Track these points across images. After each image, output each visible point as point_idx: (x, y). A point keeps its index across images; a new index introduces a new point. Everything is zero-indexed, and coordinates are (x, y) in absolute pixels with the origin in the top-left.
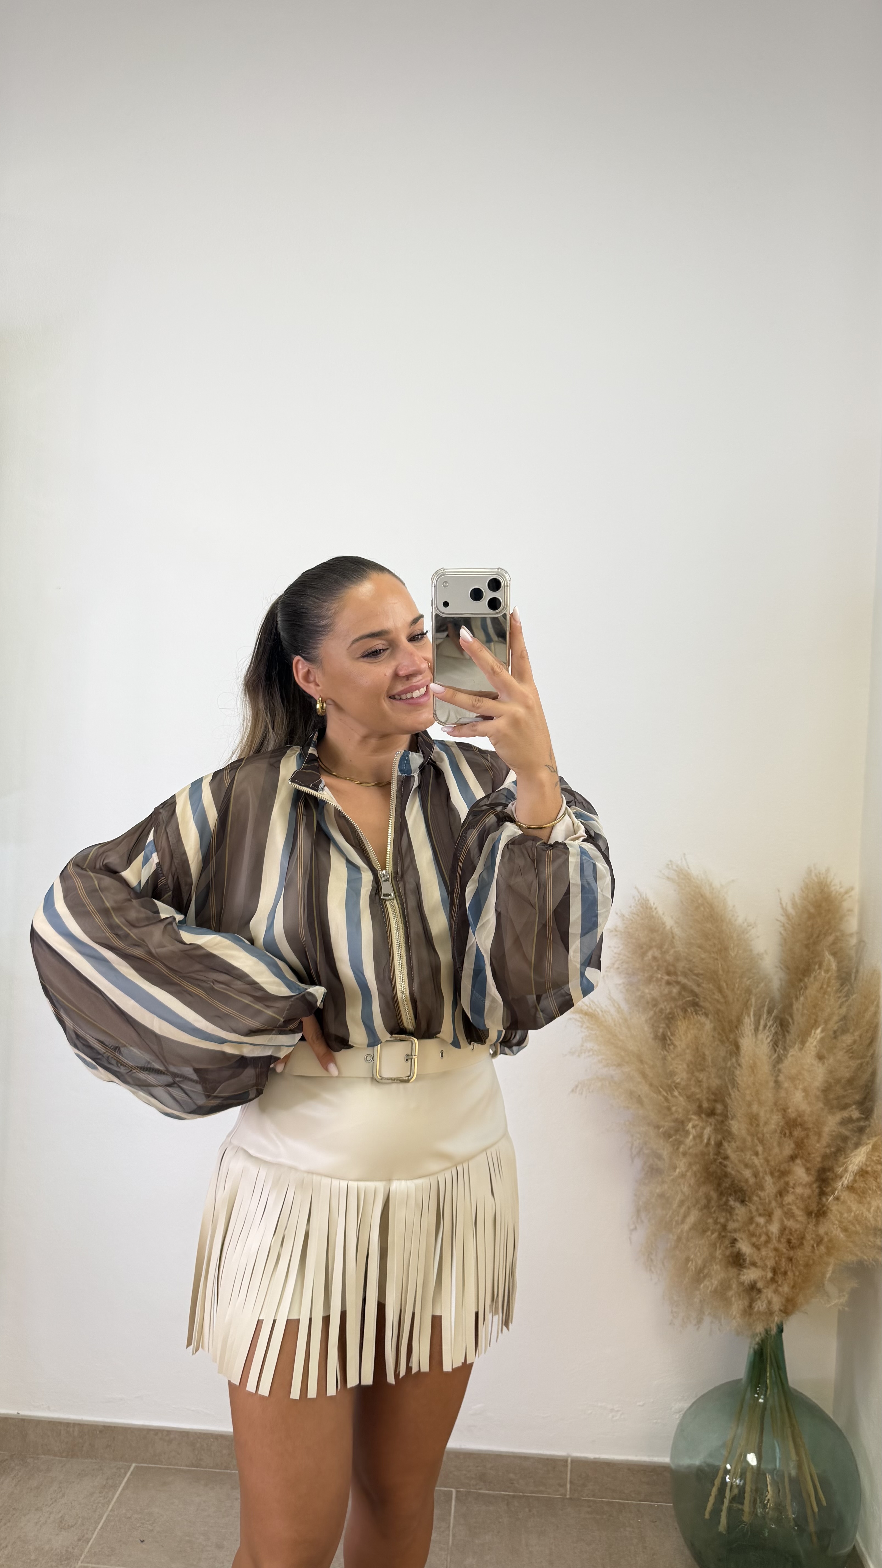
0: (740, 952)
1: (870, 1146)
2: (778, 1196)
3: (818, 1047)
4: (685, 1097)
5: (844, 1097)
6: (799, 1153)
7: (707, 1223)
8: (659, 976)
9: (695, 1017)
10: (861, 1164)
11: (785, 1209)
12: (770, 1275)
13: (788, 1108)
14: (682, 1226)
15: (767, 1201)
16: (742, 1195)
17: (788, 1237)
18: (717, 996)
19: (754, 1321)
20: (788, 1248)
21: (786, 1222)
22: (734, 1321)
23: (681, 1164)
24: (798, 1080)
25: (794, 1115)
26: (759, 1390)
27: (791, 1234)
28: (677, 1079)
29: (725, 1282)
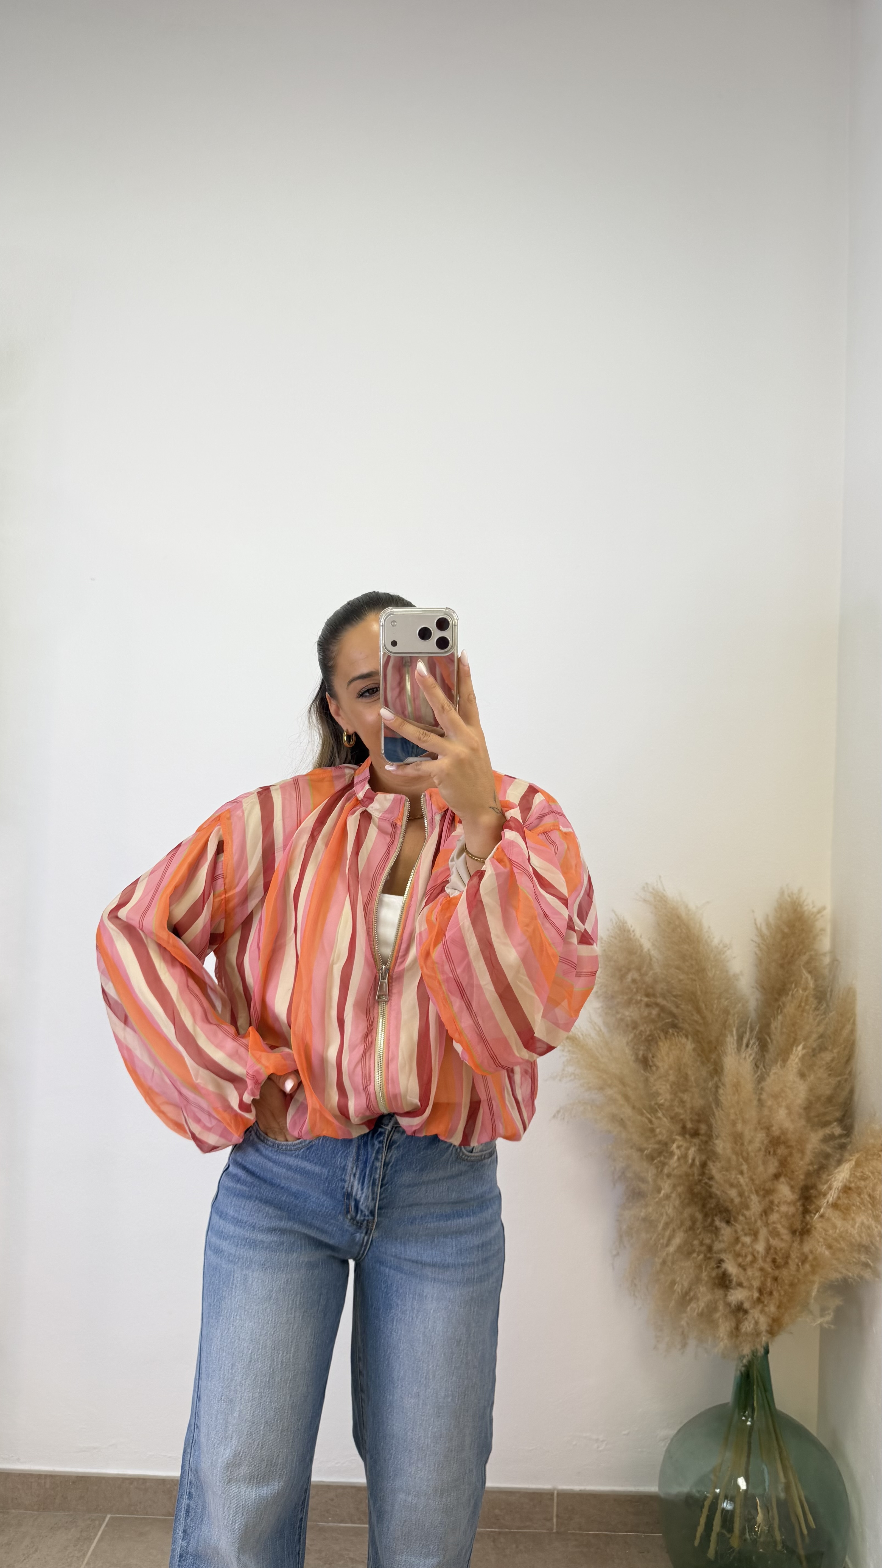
0: (718, 972)
1: (853, 1162)
2: (764, 1215)
3: (800, 1065)
4: (669, 1118)
5: (824, 1114)
6: (782, 1170)
7: (692, 1245)
8: (639, 998)
9: (677, 1037)
10: (845, 1180)
11: (771, 1228)
12: (756, 1295)
13: (772, 1126)
14: (668, 1249)
15: (753, 1218)
16: (727, 1214)
17: (774, 1256)
18: (697, 1017)
19: (741, 1343)
20: (774, 1268)
21: (772, 1241)
22: (722, 1342)
23: (666, 1186)
24: (781, 1099)
25: (777, 1133)
26: (746, 1412)
27: (776, 1253)
28: (661, 1100)
29: (711, 1303)
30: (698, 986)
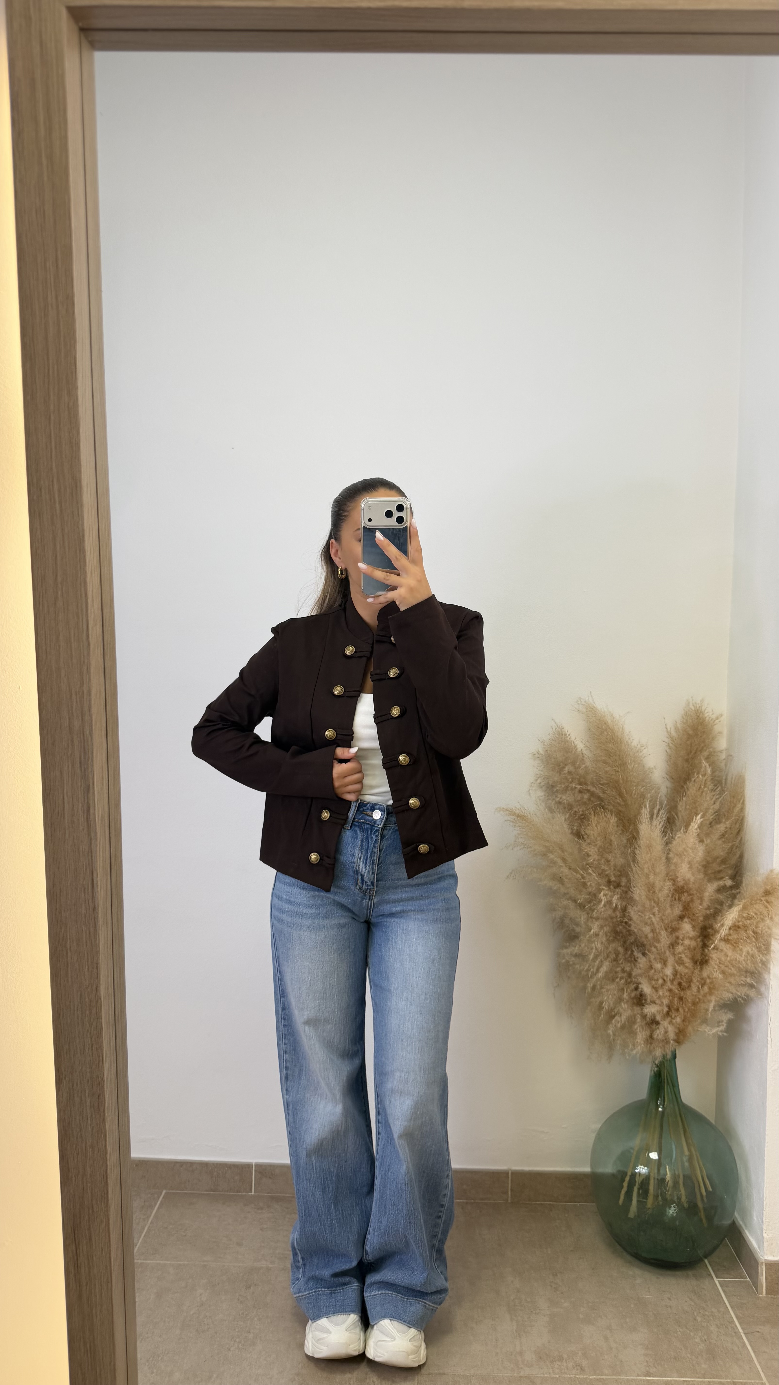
0: (636, 766)
1: (741, 906)
2: (671, 947)
3: (698, 830)
4: (597, 875)
5: (719, 872)
6: (686, 913)
7: (616, 972)
8: (574, 785)
9: (603, 814)
10: (734, 919)
11: (677, 958)
12: (666, 1009)
13: (678, 877)
14: (597, 976)
15: (663, 950)
16: (643, 948)
17: (679, 980)
18: (619, 800)
19: (654, 1048)
20: (679, 989)
21: (677, 967)
22: (639, 1047)
23: (595, 927)
24: (684, 856)
25: (681, 883)
26: (659, 1102)
27: (681, 978)
28: (591, 860)
29: (631, 1017)
30: (621, 776)
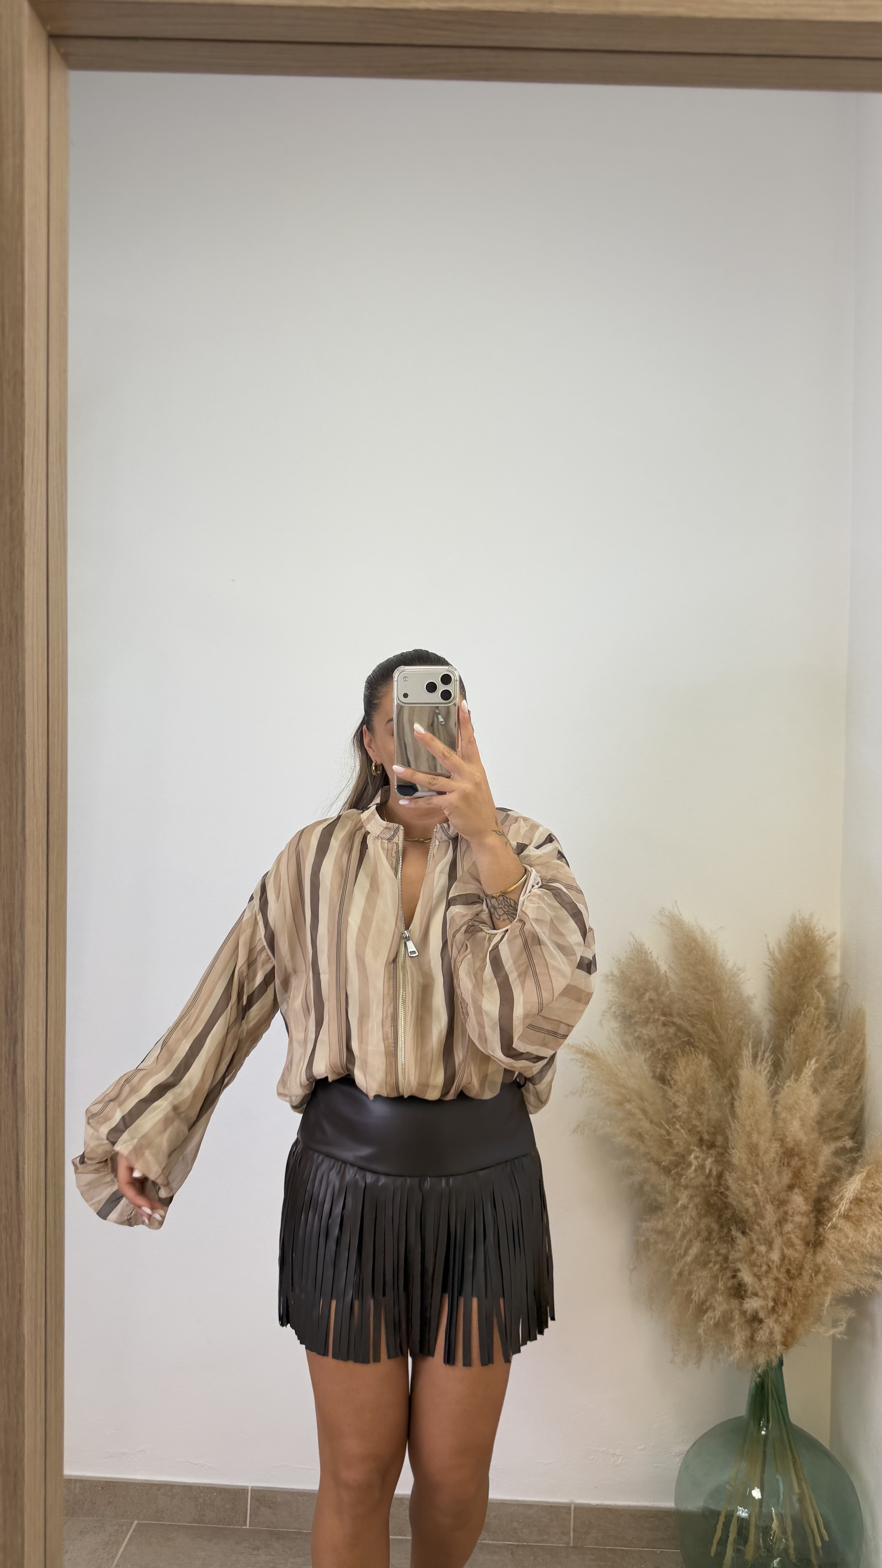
0: (733, 994)
1: (864, 1174)
2: (778, 1225)
3: (813, 1078)
4: (687, 1131)
5: (836, 1129)
6: (796, 1182)
7: (708, 1255)
8: (656, 1017)
9: (694, 1054)
10: (856, 1191)
11: (785, 1238)
12: (771, 1304)
13: (787, 1137)
14: (685, 1259)
15: (768, 1228)
16: (743, 1224)
17: (788, 1267)
18: (712, 1036)
19: (756, 1353)
20: (788, 1278)
21: (786, 1251)
22: (737, 1352)
23: (683, 1197)
24: (795, 1111)
25: (791, 1144)
26: (762, 1422)
27: (790, 1264)
28: (679, 1112)
29: (727, 1313)
30: (714, 1007)
